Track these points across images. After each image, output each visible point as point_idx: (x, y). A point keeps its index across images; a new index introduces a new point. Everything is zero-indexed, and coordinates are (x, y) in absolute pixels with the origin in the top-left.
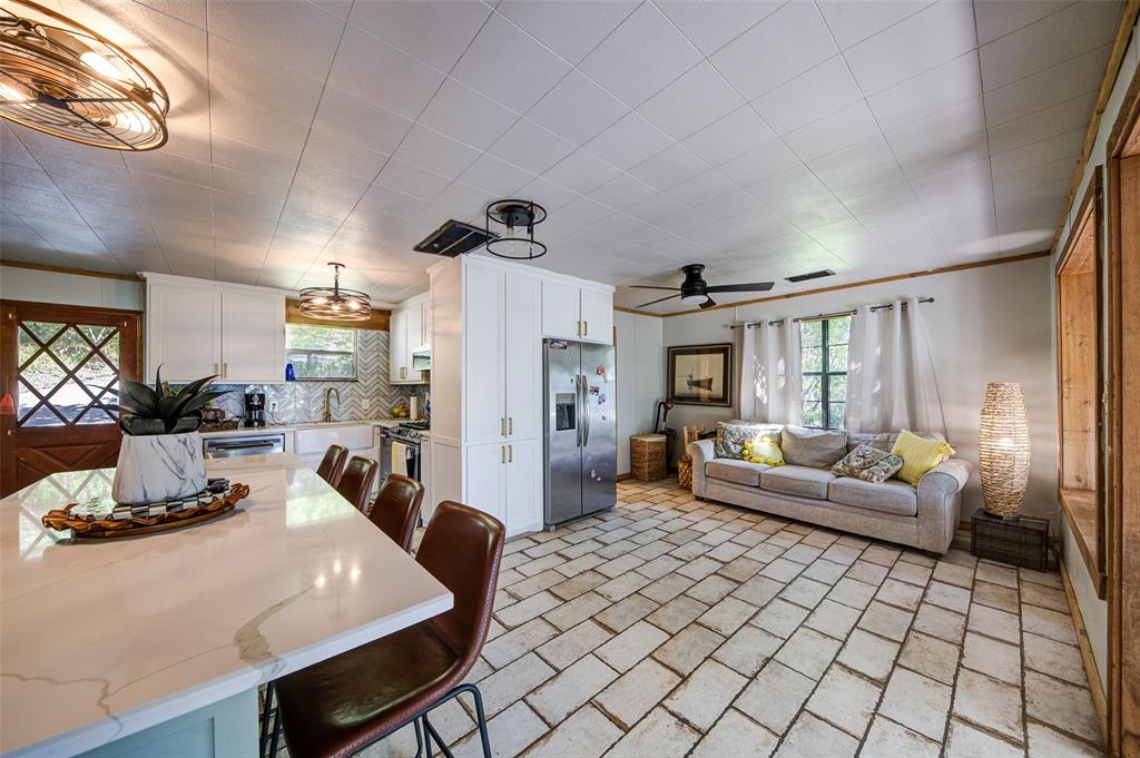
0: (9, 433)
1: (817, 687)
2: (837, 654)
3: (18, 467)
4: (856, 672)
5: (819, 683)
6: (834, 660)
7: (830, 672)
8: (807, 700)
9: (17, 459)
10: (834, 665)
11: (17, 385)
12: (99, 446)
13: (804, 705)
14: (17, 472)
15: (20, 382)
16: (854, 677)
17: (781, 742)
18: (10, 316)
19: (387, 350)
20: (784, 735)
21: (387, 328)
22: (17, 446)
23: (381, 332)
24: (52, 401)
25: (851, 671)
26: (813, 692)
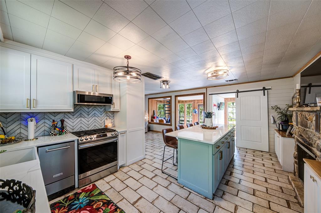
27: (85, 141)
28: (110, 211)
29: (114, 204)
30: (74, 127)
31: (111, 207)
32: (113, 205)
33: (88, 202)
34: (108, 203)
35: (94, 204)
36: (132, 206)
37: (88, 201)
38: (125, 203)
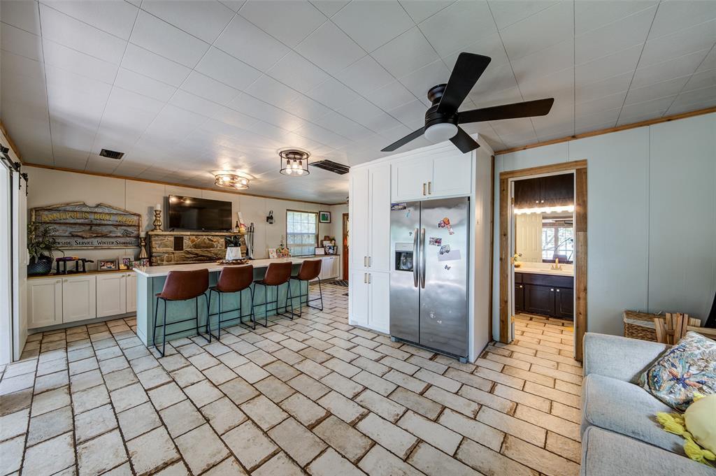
1: (170, 436)
2: (186, 465)
4: (163, 468)
5: (173, 440)
6: (182, 458)
7: (175, 450)
8: (167, 429)
10: (178, 456)
13: (165, 426)
16: (160, 463)
17: (156, 411)
20: (158, 413)
25: (166, 465)
26: (168, 433)
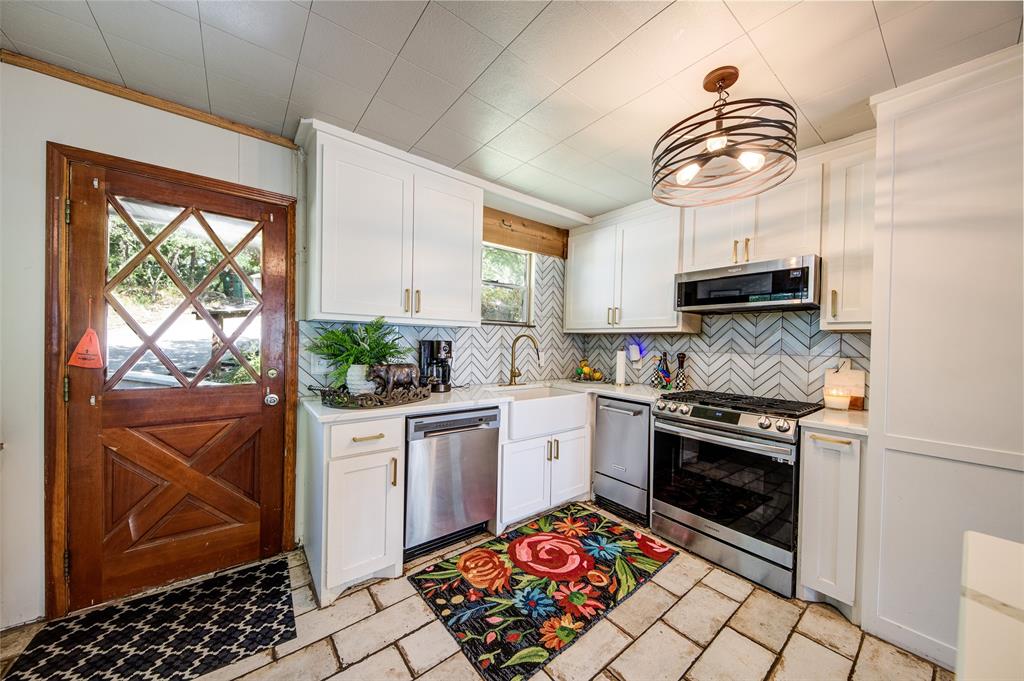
0: (93, 400)
3: (106, 462)
9: (106, 448)
11: (105, 311)
12: (232, 422)
14: (105, 469)
15: (109, 307)
18: (96, 183)
19: (561, 285)
21: (564, 255)
22: (106, 424)
23: (557, 260)
24: (162, 343)
27: (669, 413)
28: (576, 606)
29: (601, 613)
30: (712, 378)
31: (589, 606)
32: (596, 609)
33: (606, 559)
34: (608, 599)
35: (600, 570)
36: (601, 668)
37: (609, 557)
38: (613, 641)
